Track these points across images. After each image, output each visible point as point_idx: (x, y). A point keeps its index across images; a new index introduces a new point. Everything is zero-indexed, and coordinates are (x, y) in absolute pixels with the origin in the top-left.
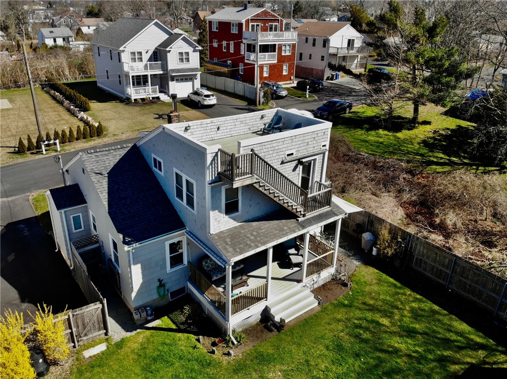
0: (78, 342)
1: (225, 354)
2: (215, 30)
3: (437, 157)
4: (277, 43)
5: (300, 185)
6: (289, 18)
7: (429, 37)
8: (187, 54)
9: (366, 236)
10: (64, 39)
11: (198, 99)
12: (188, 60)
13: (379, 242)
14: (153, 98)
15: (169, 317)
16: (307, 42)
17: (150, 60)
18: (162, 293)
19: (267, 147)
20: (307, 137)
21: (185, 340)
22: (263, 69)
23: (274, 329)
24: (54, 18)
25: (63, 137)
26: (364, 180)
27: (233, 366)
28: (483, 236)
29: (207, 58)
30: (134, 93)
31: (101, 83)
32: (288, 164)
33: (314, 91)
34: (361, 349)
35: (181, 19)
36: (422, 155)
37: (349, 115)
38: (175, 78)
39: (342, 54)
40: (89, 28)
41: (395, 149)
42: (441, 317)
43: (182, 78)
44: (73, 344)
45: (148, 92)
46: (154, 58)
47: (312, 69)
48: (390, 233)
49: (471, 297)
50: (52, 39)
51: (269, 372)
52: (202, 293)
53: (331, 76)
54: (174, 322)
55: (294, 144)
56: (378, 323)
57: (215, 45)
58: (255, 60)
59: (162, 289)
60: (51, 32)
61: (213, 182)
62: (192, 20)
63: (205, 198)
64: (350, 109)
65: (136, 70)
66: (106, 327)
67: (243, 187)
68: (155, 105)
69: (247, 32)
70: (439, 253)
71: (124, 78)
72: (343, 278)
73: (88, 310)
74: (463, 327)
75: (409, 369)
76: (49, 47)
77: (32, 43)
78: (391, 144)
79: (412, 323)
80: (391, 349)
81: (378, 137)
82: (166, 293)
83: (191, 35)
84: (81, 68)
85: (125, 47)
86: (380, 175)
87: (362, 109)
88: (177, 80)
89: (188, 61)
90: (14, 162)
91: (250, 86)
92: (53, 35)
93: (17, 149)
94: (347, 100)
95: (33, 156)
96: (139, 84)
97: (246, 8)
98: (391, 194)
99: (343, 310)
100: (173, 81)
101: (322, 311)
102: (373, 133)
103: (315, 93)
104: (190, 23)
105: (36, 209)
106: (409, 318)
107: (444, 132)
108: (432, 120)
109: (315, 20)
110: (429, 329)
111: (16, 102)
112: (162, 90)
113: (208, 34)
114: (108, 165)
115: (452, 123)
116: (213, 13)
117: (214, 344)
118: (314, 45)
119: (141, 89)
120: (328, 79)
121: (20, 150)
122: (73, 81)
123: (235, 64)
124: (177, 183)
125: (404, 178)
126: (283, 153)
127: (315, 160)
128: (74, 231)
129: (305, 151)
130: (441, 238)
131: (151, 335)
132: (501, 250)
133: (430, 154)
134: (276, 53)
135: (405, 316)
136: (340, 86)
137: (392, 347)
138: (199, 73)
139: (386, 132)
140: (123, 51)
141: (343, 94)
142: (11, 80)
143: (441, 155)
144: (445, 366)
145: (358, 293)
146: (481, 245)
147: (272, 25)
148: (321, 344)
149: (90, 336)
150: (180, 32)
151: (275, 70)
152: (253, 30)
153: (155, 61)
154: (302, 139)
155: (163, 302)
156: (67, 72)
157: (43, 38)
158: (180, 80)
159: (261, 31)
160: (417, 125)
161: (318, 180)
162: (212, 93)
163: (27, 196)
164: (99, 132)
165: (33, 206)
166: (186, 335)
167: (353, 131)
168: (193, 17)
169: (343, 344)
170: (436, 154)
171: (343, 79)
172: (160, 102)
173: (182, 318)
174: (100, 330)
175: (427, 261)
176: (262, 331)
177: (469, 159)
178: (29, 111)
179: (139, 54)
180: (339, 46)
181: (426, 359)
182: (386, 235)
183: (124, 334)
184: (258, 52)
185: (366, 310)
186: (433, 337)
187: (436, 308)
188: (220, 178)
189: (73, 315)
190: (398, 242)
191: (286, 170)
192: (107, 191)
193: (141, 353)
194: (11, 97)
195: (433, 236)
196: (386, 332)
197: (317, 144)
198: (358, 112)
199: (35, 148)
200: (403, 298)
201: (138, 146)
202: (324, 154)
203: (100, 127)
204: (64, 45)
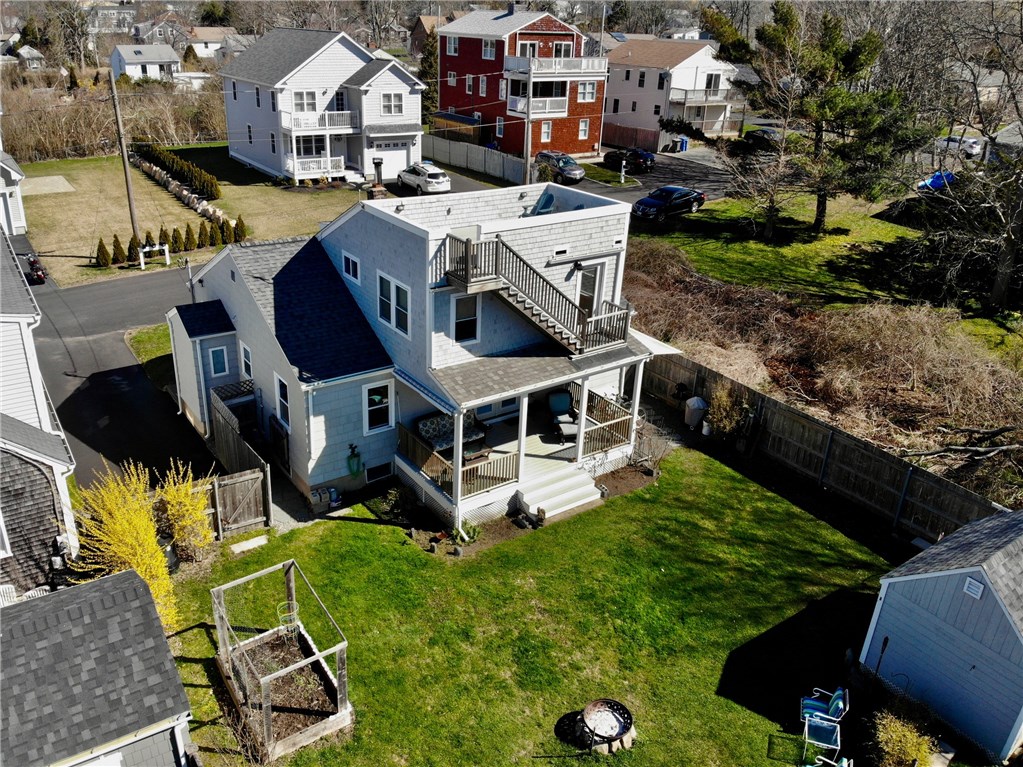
0: (224, 530)
1: (449, 553)
2: (453, 54)
3: (848, 289)
4: (568, 80)
5: (577, 303)
6: (597, 30)
7: (845, 71)
8: (399, 97)
9: (693, 402)
10: (162, 67)
11: (417, 182)
12: (400, 108)
13: (711, 411)
14: (334, 179)
15: (364, 504)
16: (627, 78)
17: (329, 107)
18: (355, 468)
19: (523, 236)
20: (589, 226)
21: (388, 535)
22: (540, 129)
23: (527, 523)
24: (140, 25)
25: (176, 242)
26: (705, 320)
27: (462, 567)
28: (902, 412)
29: (436, 107)
30: (299, 168)
31: (237, 151)
32: (558, 267)
33: (636, 170)
34: (663, 557)
35: (387, 30)
36: (821, 285)
37: (696, 214)
38: (375, 143)
39: (696, 102)
40: (207, 47)
41: (774, 274)
42: (801, 523)
43: (387, 142)
44: (216, 534)
45: (326, 167)
46: (338, 105)
47: (636, 130)
48: (730, 395)
49: (857, 496)
50: (139, 67)
51: (515, 577)
52: (417, 469)
53: (671, 145)
54: (372, 511)
55: (567, 235)
56: (695, 526)
57: (452, 81)
58: (525, 110)
59: (356, 460)
60: (138, 53)
61: (437, 286)
62: (409, 33)
63: (424, 312)
64: (700, 205)
65: (303, 125)
66: (266, 513)
67: (485, 294)
68: (338, 192)
69: (512, 58)
70: (808, 425)
71: (282, 139)
72: (646, 464)
73: (241, 479)
74: (839, 538)
75: (737, 587)
76: (133, 82)
77: (98, 74)
78: (768, 265)
79: (752, 528)
80: (711, 560)
81: (745, 253)
82: (361, 469)
83: (407, 62)
84: (199, 122)
85: (285, 83)
86: (734, 313)
87: (724, 205)
88: (379, 146)
89: (400, 111)
90: (89, 282)
91: (515, 159)
92: (141, 59)
93: (94, 261)
94: (698, 188)
95: (123, 272)
96: (308, 152)
97: (511, 13)
98: (750, 345)
99: (640, 507)
100: (372, 147)
101: (606, 506)
102: (737, 246)
103: (639, 174)
104: (404, 40)
105: (139, 355)
106: (748, 521)
107: (870, 248)
108: (853, 226)
109: (650, 37)
110: (779, 537)
111: (80, 182)
112: (349, 164)
113: (439, 60)
114: (272, 266)
115: (889, 233)
116: (450, 19)
117: (435, 540)
118: (641, 83)
119: (311, 161)
120: (665, 149)
121: (100, 262)
122: (182, 147)
123: (488, 118)
124: (382, 294)
125: (777, 320)
126: (549, 249)
127: (603, 264)
128: (213, 375)
129: (586, 248)
130: (826, 413)
131: (337, 527)
132: (927, 433)
133: (837, 284)
134: (567, 98)
135: (743, 519)
136: (687, 164)
137: (713, 556)
138: (420, 134)
139: (761, 246)
140: (282, 90)
141: (692, 178)
142: (67, 141)
143: (857, 286)
144: (796, 586)
145: (670, 484)
146: (891, 425)
147: (561, 45)
148: (601, 546)
149: (242, 523)
150: (387, 56)
151: (563, 130)
152: (523, 53)
153: (338, 110)
154: (581, 227)
155: (355, 485)
156: (172, 130)
157: (121, 63)
158: (383, 146)
159: (540, 56)
160: (821, 235)
161: (609, 299)
162: (443, 171)
163: (119, 334)
164: (238, 234)
165: (132, 349)
166: (391, 527)
167: (699, 244)
168: (410, 28)
169: (636, 549)
170: (845, 285)
171: (694, 151)
172: (347, 187)
173: (386, 507)
174: (257, 516)
175: (790, 440)
176: (509, 528)
177: (908, 294)
178: (106, 199)
179: (310, 96)
180: (690, 87)
181: (765, 575)
182: (725, 399)
183: (293, 524)
184: (531, 95)
185: (679, 507)
186: (783, 548)
187: (796, 510)
188: (448, 280)
189: (220, 486)
190: (742, 409)
191: (556, 276)
192: (273, 305)
193: (322, 548)
194: (69, 172)
195: (812, 411)
196: (708, 538)
197: (606, 239)
198: (715, 211)
199: (126, 258)
200: (743, 496)
201: (319, 239)
202: (618, 255)
203: (240, 224)
204: (162, 79)
